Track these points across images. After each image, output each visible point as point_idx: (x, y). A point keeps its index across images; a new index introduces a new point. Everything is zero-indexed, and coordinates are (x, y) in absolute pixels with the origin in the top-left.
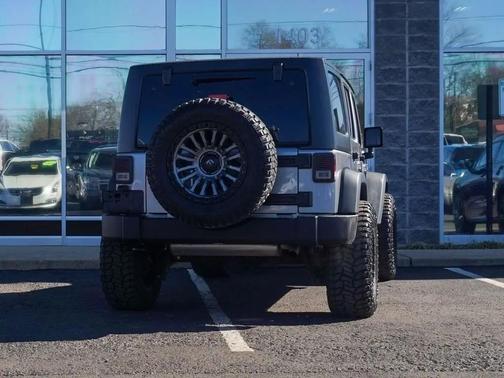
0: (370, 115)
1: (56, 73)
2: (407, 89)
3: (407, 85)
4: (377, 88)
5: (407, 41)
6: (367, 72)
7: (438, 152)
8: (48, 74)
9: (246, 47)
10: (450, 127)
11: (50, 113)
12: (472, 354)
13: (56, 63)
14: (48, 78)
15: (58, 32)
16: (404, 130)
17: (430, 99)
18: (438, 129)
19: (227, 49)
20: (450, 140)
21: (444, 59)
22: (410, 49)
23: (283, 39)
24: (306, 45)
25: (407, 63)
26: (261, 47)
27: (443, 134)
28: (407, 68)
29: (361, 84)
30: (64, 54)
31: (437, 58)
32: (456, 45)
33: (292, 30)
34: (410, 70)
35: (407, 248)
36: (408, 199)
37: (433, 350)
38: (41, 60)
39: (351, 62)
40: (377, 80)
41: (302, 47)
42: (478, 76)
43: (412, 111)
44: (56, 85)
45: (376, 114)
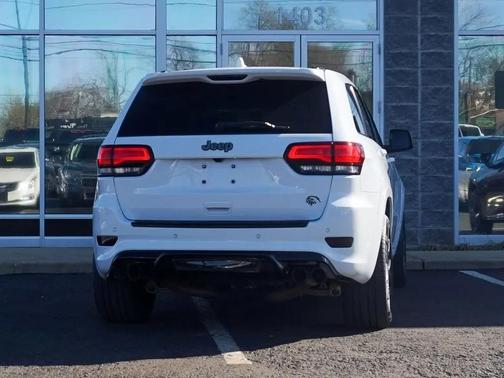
0: (379, 103)
1: (34, 55)
2: (419, 74)
3: (420, 70)
4: (387, 74)
5: (419, 23)
6: (376, 56)
7: (452, 143)
8: (25, 56)
9: (244, 28)
10: (465, 118)
11: (27, 99)
12: (488, 365)
13: (34, 44)
14: (25, 60)
15: (36, 10)
16: (416, 119)
17: (444, 87)
18: (452, 119)
19: (222, 30)
20: (465, 132)
21: (460, 42)
22: (422, 31)
23: (285, 19)
24: (309, 26)
25: (419, 47)
26: (260, 27)
27: (458, 125)
28: (420, 52)
29: (370, 69)
30: (43, 34)
31: (451, 41)
32: (472, 28)
33: (294, 10)
34: (422, 54)
35: (418, 249)
36: (420, 195)
37: (446, 361)
38: (17, 41)
39: (359, 46)
40: (386, 65)
41: (306, 29)
42: (495, 61)
43: (425, 100)
44: (34, 68)
45: (385, 102)
